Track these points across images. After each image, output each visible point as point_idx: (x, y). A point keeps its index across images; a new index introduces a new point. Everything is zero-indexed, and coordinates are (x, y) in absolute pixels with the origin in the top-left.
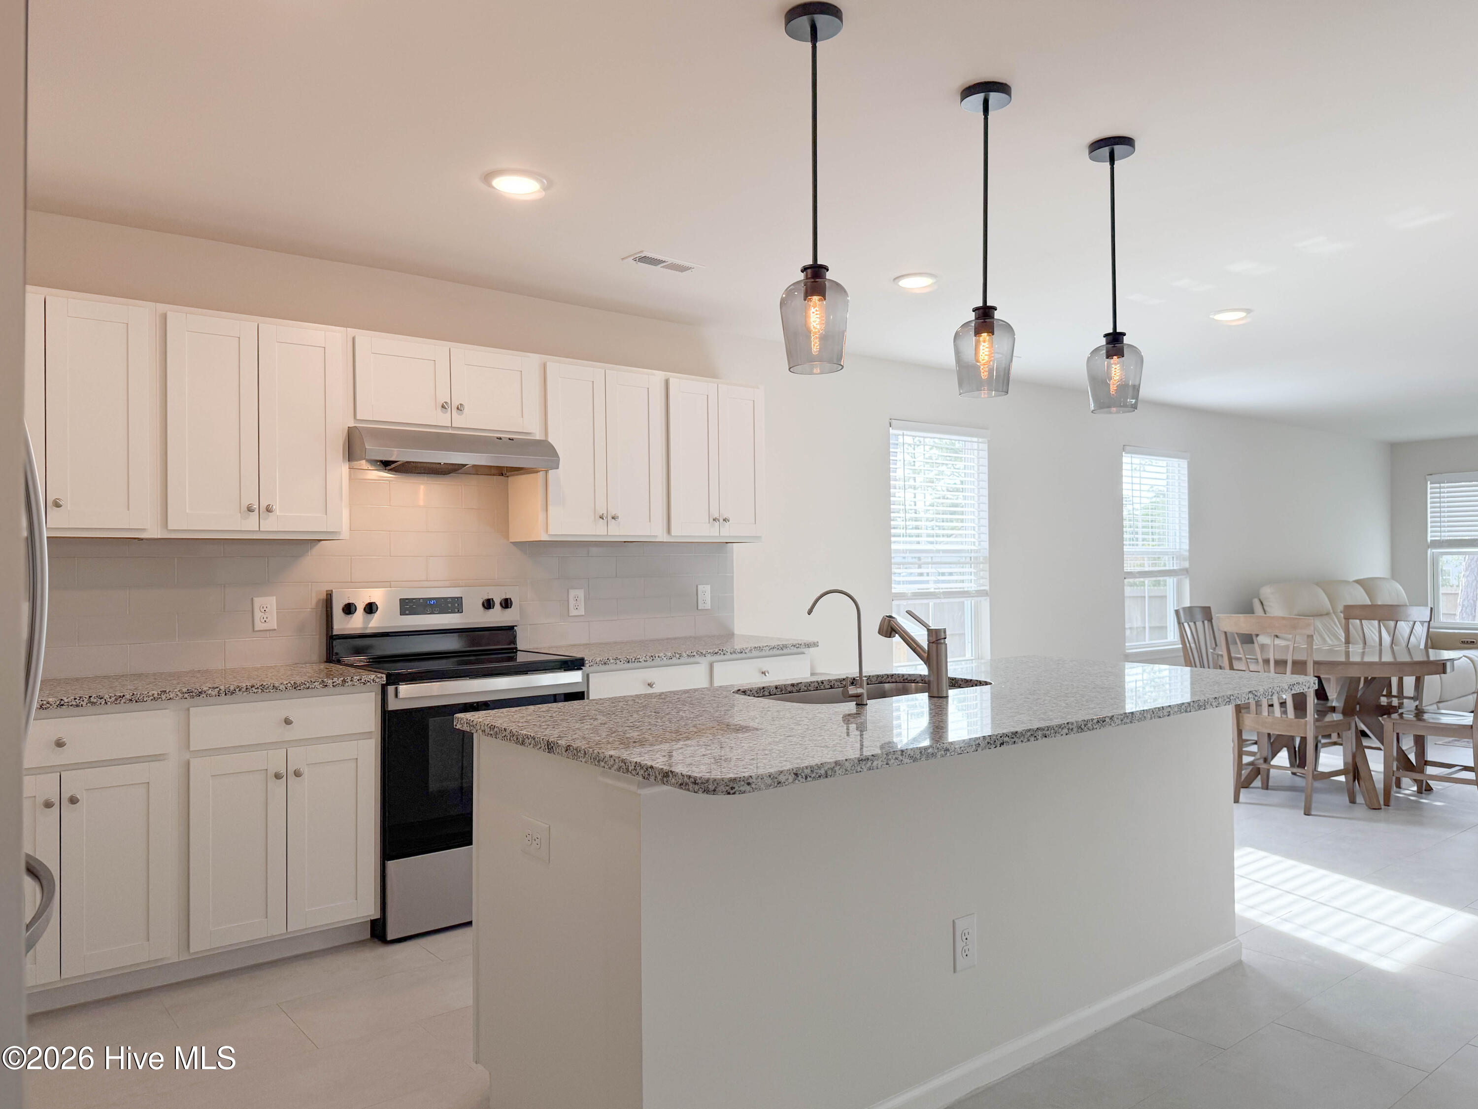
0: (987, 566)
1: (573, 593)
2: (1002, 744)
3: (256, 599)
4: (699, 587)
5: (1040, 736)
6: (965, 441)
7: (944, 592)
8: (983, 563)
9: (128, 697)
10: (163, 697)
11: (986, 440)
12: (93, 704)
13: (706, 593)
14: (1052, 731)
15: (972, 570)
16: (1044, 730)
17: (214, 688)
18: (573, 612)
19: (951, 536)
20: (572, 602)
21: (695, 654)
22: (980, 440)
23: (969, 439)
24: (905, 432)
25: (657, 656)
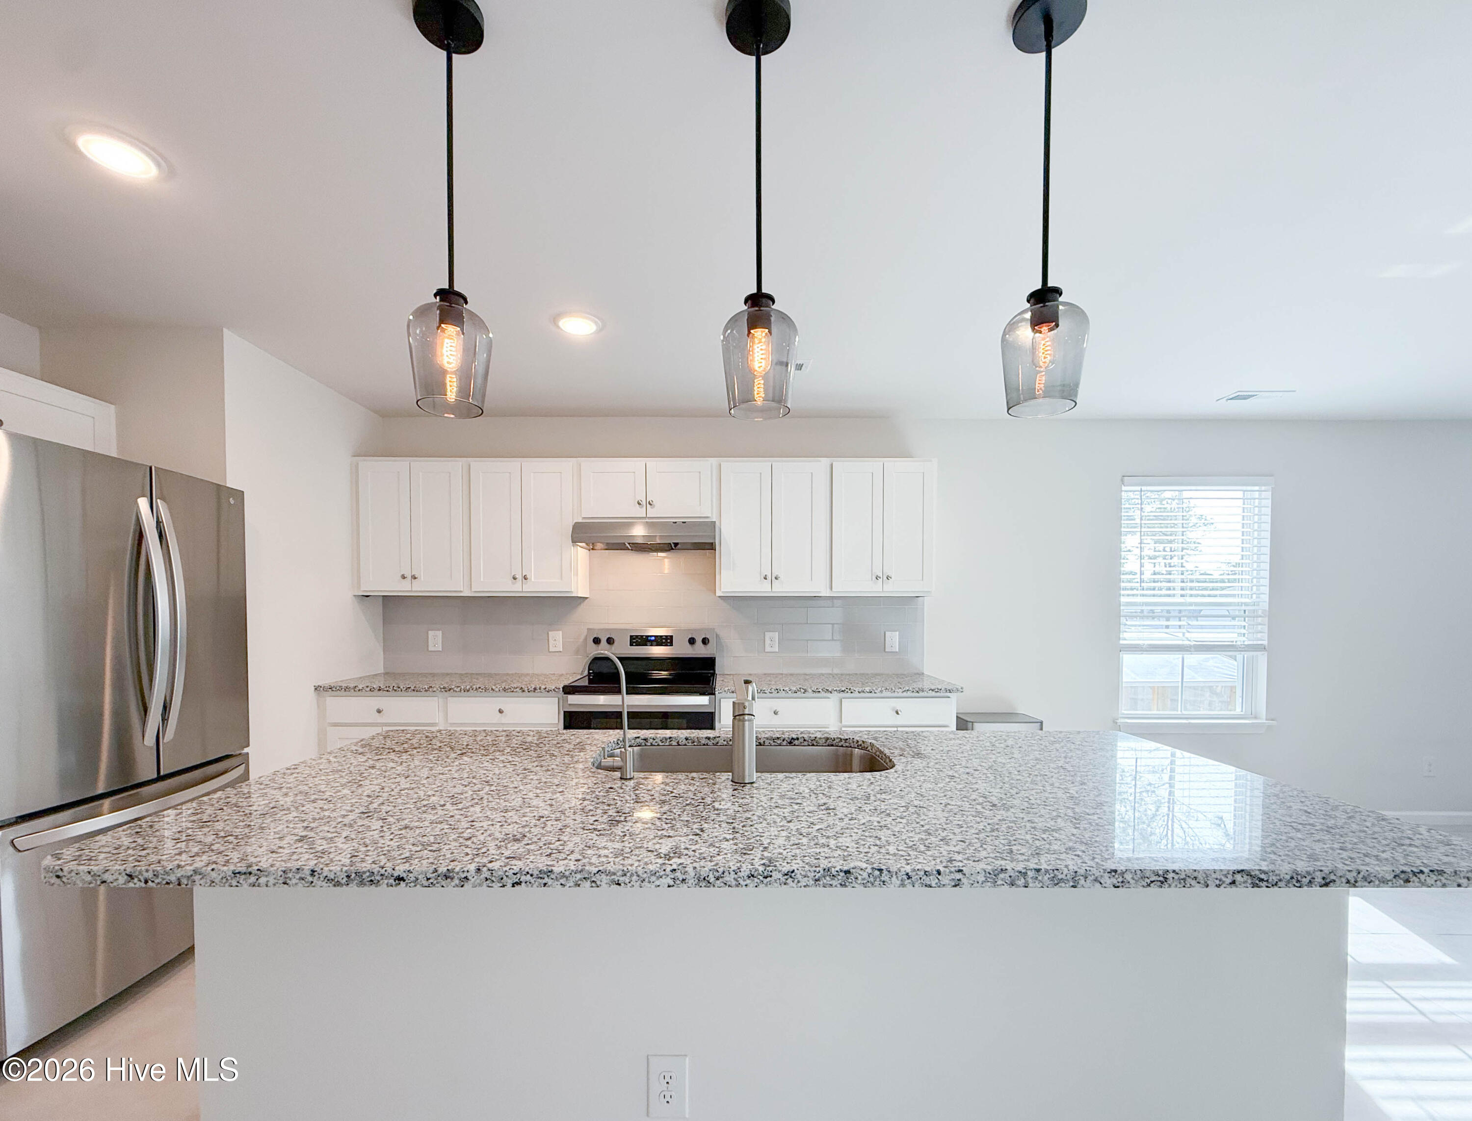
0: (1267, 619)
1: (768, 635)
2: (519, 883)
3: (550, 633)
4: (887, 633)
5: (604, 881)
6: (1244, 491)
7: (1194, 645)
8: (1260, 617)
9: (412, 688)
10: (431, 689)
11: (1270, 488)
12: (395, 690)
13: (893, 640)
14: (635, 878)
15: (1244, 624)
16: (614, 874)
17: (458, 687)
18: (768, 649)
19: (1213, 589)
20: (768, 642)
21: (820, 690)
22: (1263, 488)
23: (1249, 488)
24: (1144, 488)
25: (782, 689)
